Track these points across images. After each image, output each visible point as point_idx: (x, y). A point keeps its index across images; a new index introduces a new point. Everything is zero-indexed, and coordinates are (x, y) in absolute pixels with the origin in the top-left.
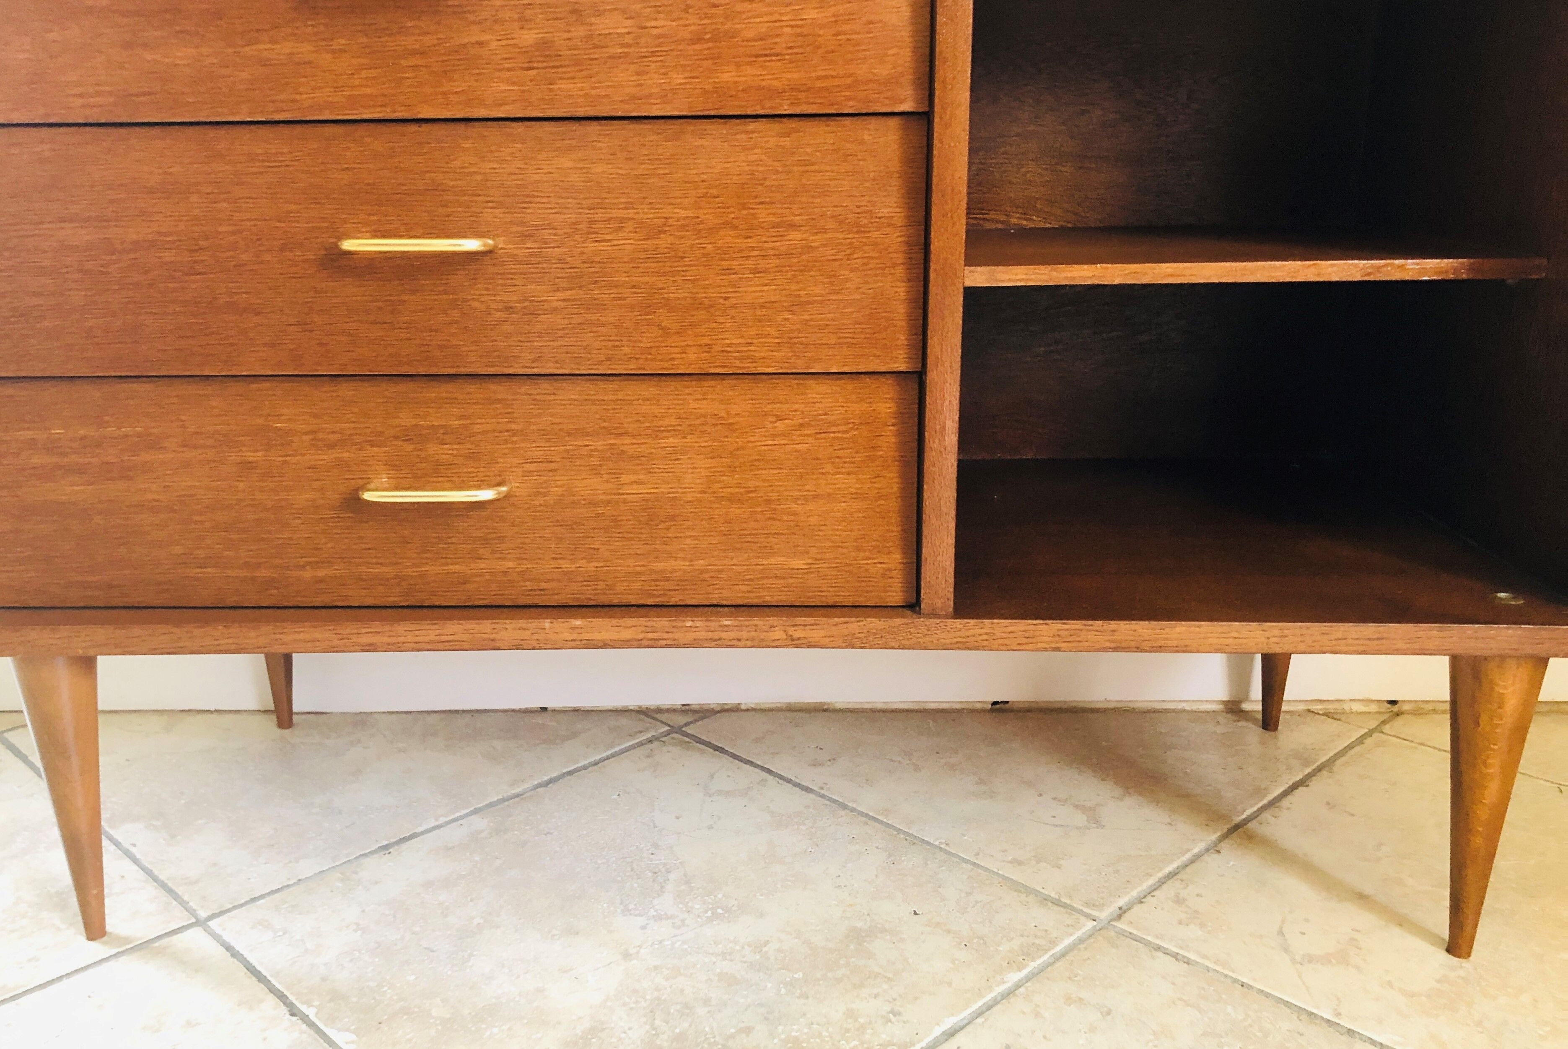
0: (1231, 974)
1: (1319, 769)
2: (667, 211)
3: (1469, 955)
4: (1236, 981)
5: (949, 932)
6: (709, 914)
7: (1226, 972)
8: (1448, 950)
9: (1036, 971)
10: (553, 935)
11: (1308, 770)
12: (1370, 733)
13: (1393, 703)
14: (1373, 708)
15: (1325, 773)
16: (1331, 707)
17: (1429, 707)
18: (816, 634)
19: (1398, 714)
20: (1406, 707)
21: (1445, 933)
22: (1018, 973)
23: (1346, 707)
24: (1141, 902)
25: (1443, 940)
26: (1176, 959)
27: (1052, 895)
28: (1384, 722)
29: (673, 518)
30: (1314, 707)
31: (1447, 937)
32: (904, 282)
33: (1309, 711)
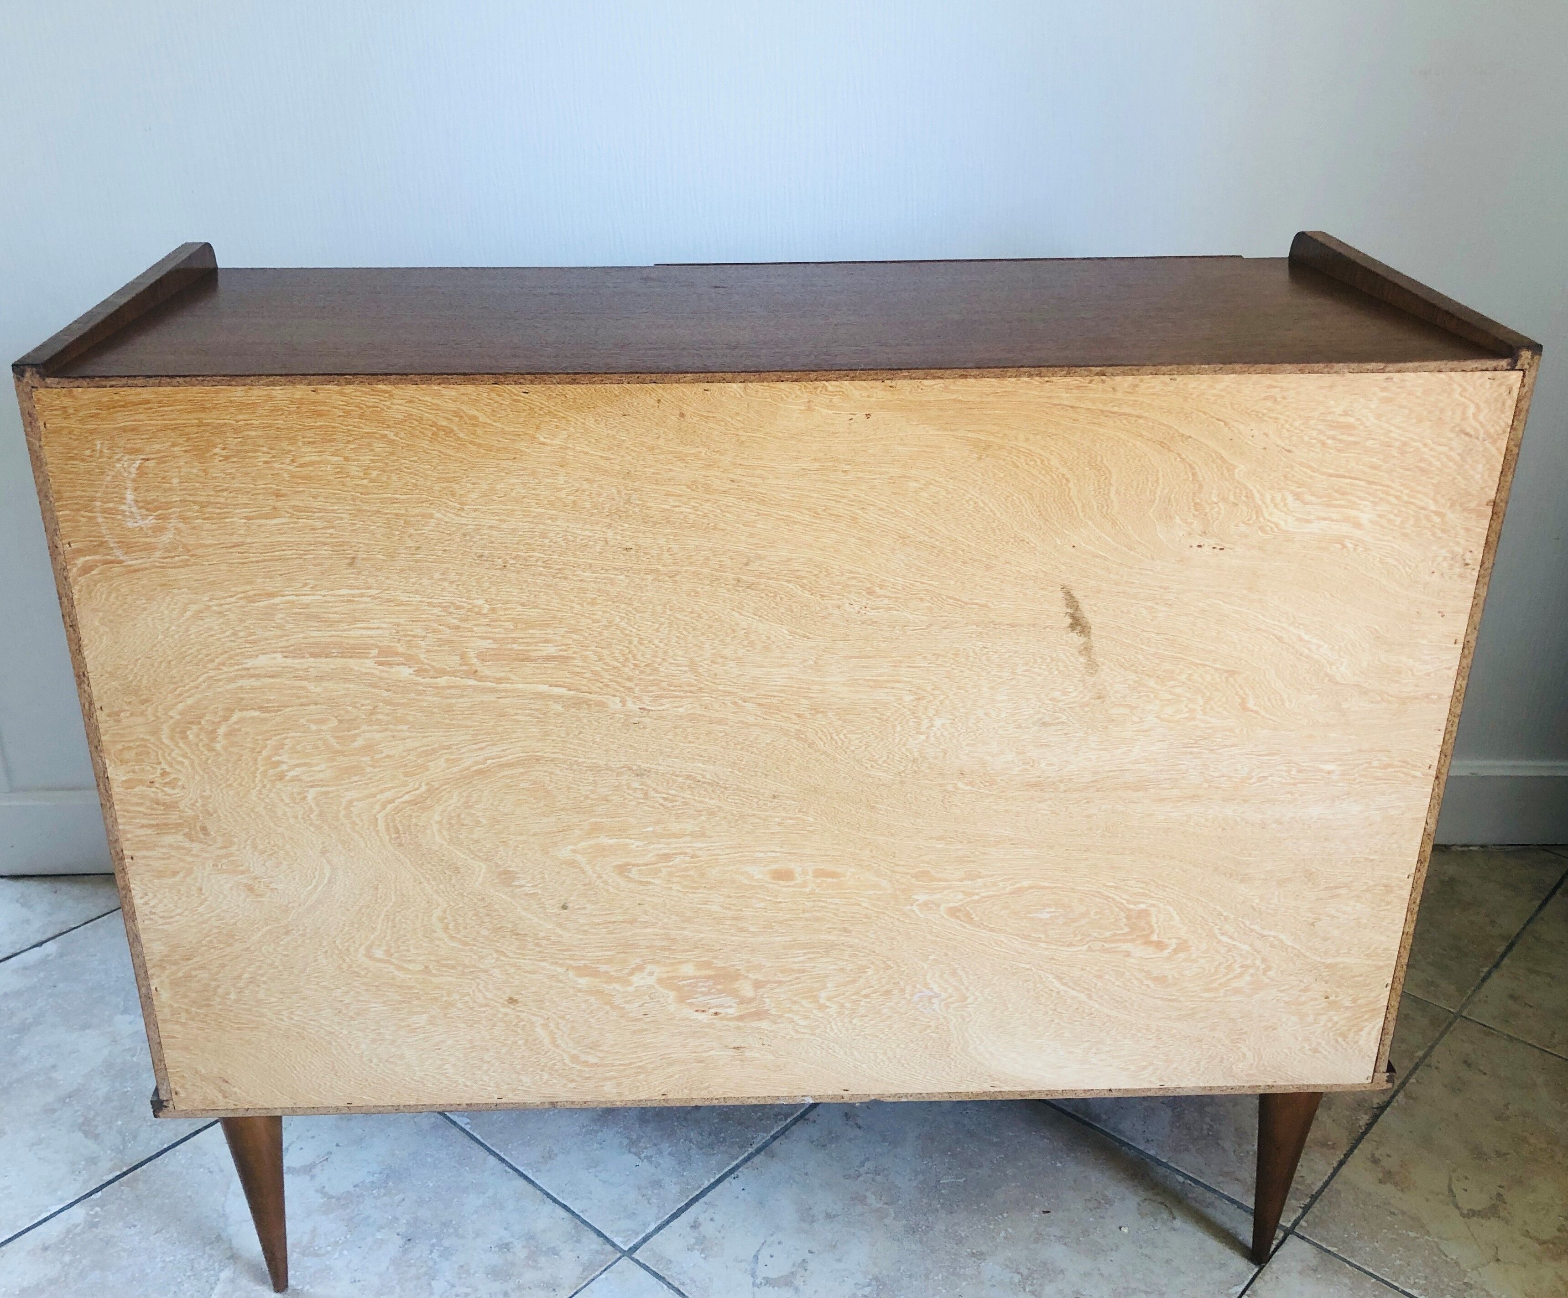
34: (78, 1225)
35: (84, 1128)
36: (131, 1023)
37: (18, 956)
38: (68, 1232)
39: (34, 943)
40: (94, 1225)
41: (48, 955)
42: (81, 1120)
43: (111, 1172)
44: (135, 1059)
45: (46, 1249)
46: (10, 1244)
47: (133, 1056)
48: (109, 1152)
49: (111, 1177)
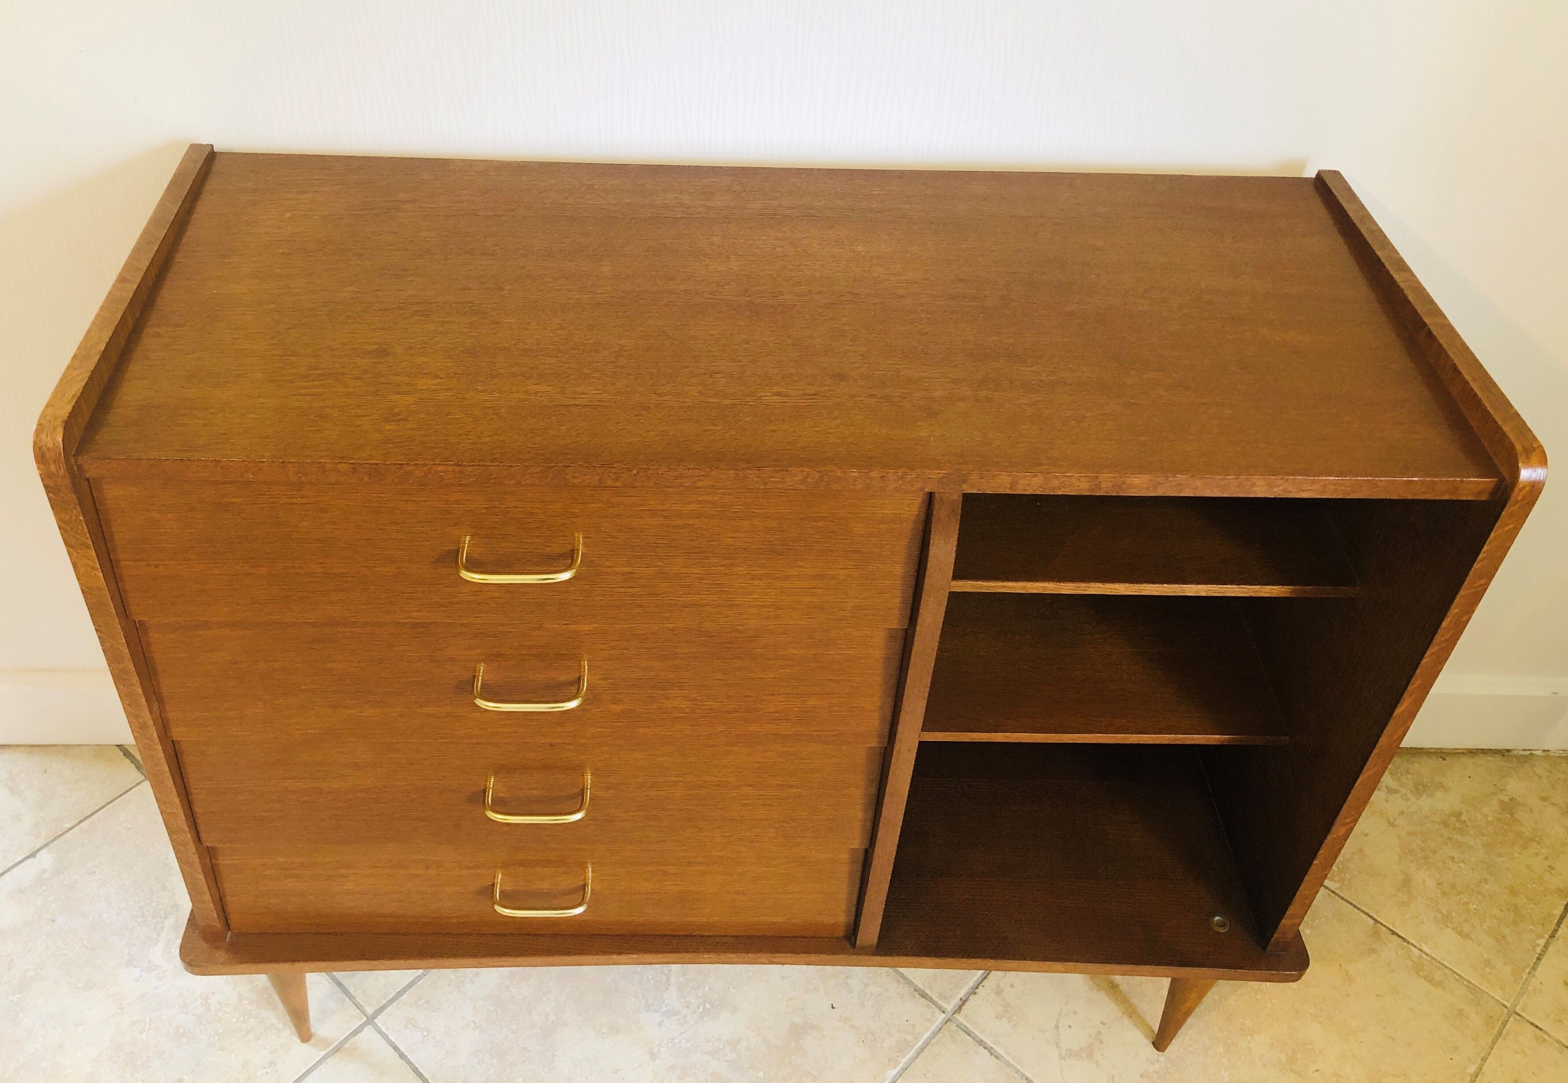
0: (1021, 1069)
2: (707, 778)
3: (1163, 1051)
4: (1024, 1075)
5: (853, 1027)
6: (701, 1009)
7: (1018, 1067)
8: (1153, 1043)
9: (905, 1066)
10: (603, 1033)
18: (788, 960)
21: (1156, 1025)
22: (894, 1070)
24: (975, 993)
25: (1153, 1031)
26: (991, 1054)
27: (920, 986)
29: (698, 900)
31: (1156, 1028)
32: (860, 811)
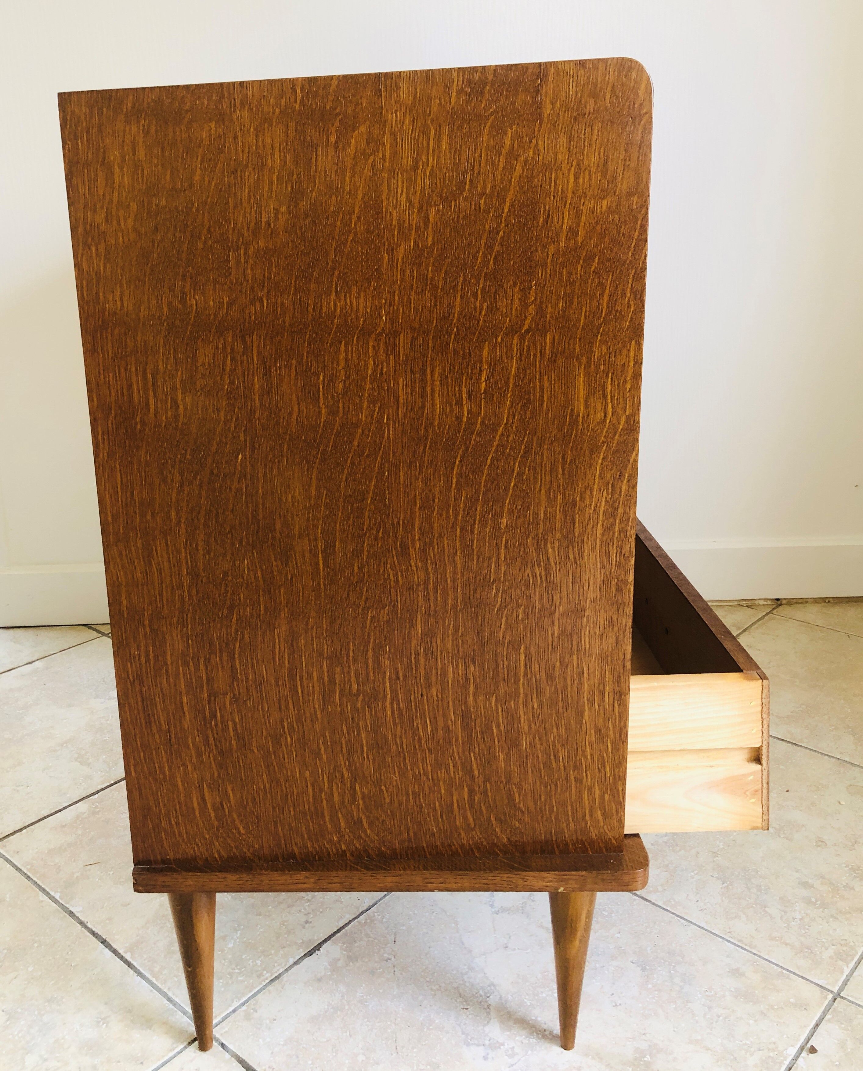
1: (744, 631)
11: (739, 632)
12: (767, 614)
13: (778, 600)
14: (769, 602)
15: (747, 632)
16: (749, 603)
17: (795, 601)
19: (780, 605)
20: (784, 602)
23: (757, 602)
28: (773, 609)
30: (741, 603)
33: (739, 605)
34: (85, 813)
35: (79, 760)
36: (102, 703)
37: (16, 670)
38: (78, 817)
39: (26, 662)
40: (94, 813)
41: (38, 668)
42: (76, 755)
43: (103, 784)
44: (108, 722)
45: (64, 826)
46: (37, 825)
47: (107, 720)
48: (99, 772)
49: (103, 786)
